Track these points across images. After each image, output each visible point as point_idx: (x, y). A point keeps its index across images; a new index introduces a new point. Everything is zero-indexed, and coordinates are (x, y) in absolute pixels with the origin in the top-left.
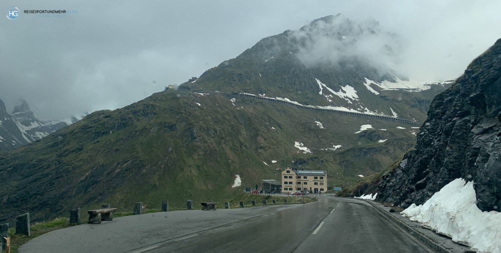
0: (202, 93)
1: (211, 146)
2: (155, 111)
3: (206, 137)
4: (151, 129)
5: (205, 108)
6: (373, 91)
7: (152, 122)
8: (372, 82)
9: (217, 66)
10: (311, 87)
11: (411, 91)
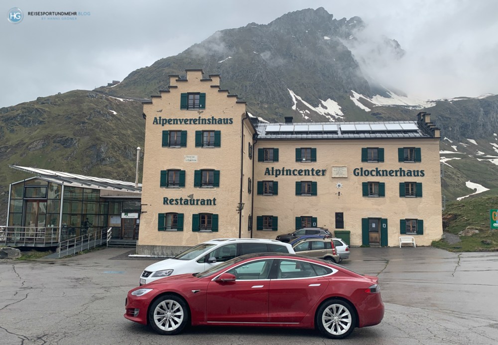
0: (121, 98)
1: (129, 172)
2: (41, 119)
3: (122, 160)
4: (31, 144)
5: (123, 118)
6: (362, 107)
7: (34, 133)
8: (361, 96)
9: (149, 66)
10: (282, 100)
11: (411, 108)
